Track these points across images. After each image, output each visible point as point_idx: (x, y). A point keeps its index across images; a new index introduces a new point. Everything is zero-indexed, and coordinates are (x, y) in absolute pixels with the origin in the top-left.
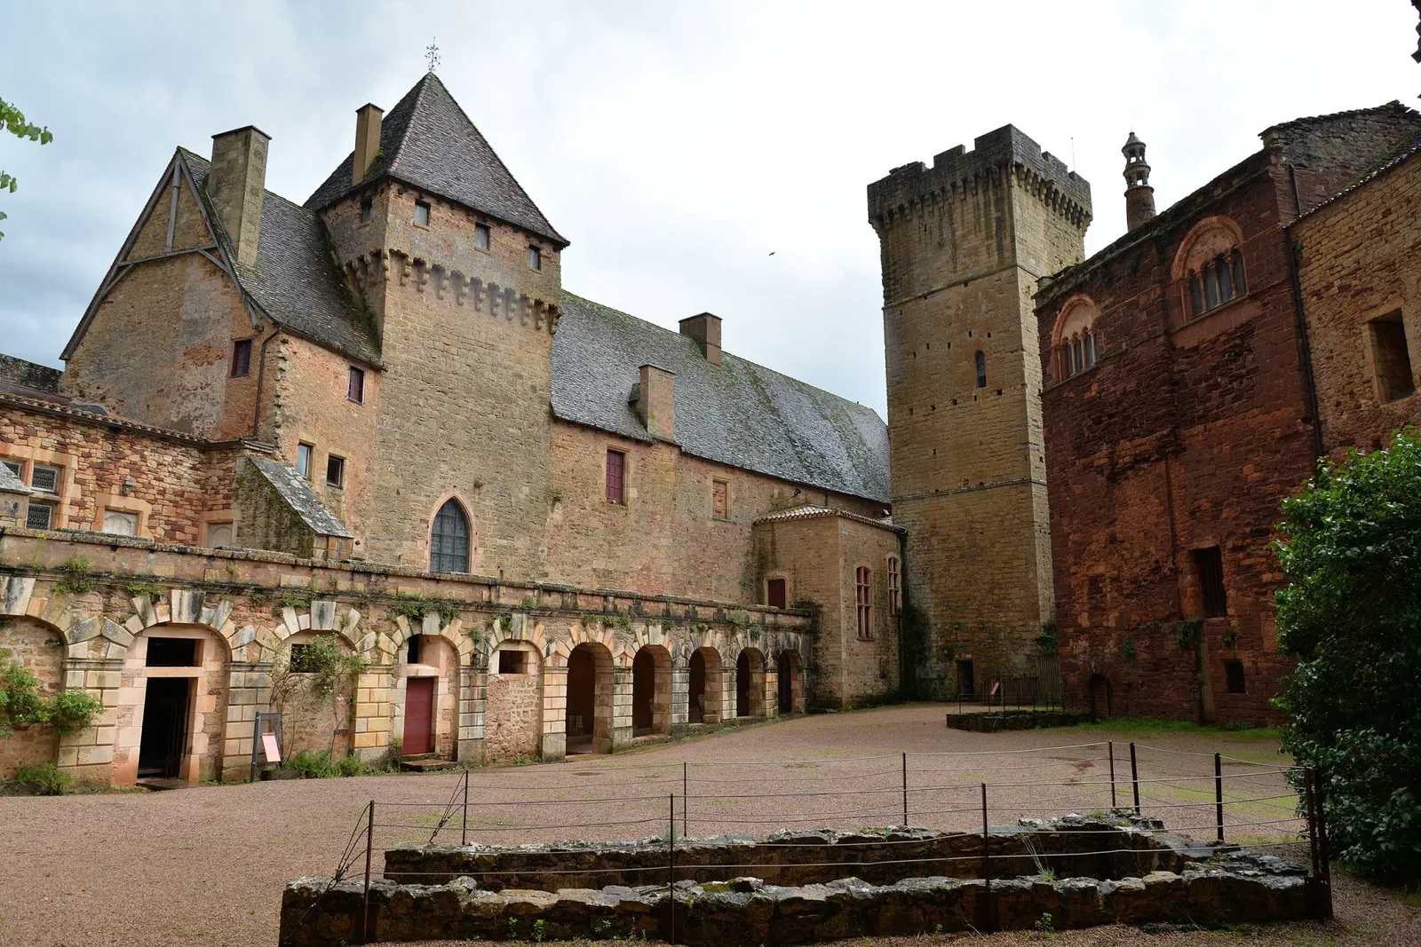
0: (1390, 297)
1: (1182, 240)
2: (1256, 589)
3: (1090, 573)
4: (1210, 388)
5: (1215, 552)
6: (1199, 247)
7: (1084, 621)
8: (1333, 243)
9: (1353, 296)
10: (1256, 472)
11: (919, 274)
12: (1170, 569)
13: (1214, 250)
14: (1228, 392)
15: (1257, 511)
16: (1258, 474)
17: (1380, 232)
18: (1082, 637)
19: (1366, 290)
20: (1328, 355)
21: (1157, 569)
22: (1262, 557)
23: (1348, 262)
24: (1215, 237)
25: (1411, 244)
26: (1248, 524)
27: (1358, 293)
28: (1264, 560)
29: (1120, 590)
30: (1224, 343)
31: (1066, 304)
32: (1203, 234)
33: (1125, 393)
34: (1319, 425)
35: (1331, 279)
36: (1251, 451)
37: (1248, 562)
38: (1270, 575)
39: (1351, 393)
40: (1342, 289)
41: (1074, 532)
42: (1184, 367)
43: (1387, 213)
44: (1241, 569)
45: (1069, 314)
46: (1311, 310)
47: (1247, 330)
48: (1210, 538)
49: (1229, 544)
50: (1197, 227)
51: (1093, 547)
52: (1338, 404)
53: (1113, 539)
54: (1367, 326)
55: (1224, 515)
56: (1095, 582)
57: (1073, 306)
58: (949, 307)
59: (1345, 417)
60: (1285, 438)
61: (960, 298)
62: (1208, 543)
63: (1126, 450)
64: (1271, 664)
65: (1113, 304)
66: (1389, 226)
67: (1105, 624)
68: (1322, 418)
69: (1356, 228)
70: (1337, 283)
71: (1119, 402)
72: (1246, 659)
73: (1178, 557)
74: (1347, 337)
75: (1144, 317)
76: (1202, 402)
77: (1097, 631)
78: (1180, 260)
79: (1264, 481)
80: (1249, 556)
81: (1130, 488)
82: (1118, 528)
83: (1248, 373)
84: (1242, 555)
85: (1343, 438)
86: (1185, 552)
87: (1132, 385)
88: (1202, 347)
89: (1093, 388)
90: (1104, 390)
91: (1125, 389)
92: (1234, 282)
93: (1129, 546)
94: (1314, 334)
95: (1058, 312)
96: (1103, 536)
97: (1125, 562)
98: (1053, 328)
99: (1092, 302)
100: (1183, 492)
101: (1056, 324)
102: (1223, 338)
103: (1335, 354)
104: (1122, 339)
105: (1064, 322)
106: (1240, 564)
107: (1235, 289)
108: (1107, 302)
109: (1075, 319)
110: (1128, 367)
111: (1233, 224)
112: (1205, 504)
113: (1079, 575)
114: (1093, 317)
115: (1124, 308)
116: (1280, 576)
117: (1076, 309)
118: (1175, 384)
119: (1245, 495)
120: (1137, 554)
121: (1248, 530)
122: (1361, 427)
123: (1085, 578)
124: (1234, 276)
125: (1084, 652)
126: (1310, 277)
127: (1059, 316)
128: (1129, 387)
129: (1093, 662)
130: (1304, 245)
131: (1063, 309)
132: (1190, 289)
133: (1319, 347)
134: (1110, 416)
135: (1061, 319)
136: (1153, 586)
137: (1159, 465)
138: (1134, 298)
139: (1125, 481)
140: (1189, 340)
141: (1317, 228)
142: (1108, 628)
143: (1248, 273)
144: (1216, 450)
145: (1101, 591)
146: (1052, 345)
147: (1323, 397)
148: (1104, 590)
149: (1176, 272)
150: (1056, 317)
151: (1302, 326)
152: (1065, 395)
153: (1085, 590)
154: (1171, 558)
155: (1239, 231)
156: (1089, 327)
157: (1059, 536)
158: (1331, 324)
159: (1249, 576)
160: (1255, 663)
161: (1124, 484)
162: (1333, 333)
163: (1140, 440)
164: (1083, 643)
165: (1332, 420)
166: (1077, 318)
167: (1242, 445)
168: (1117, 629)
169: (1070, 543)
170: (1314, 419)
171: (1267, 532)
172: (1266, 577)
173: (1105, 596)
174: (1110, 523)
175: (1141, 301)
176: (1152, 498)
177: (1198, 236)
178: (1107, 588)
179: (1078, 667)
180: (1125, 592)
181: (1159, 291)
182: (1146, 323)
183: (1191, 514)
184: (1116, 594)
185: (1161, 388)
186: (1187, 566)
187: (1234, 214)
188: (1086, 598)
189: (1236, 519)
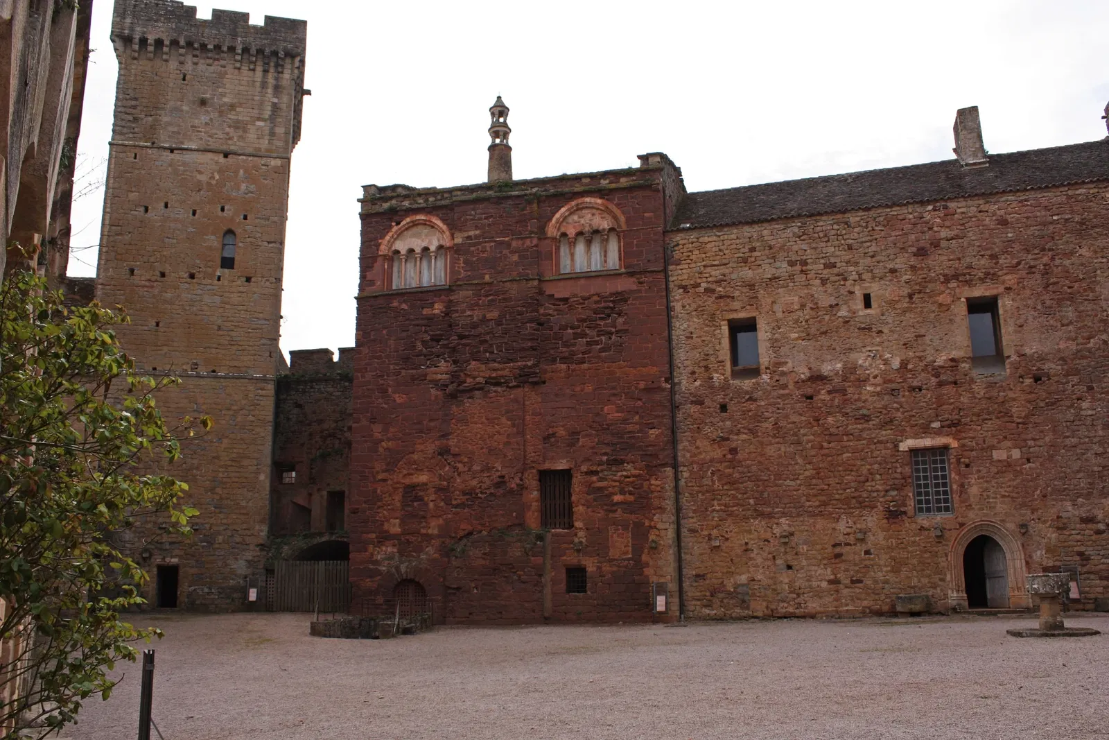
0: (748, 307)
1: (563, 206)
2: (605, 507)
3: (407, 481)
4: (576, 336)
5: (567, 475)
6: (575, 218)
7: (394, 527)
8: (704, 255)
9: (716, 298)
10: (618, 412)
12: (518, 485)
13: (590, 225)
14: (597, 343)
15: (616, 444)
16: (620, 414)
17: (745, 261)
18: (387, 543)
19: (729, 297)
20: (688, 335)
21: (502, 482)
22: (615, 481)
23: (716, 273)
24: (593, 215)
25: (770, 276)
26: (605, 454)
27: (721, 297)
28: (617, 484)
29: (448, 502)
30: (596, 302)
31: (408, 220)
32: (583, 208)
33: (484, 320)
34: (674, 385)
35: (699, 281)
36: (614, 395)
37: (600, 484)
38: (622, 497)
39: (706, 367)
40: (707, 290)
41: (389, 440)
42: (551, 312)
43: (753, 249)
44: (591, 489)
45: (406, 229)
46: (677, 298)
47: (621, 298)
48: (565, 461)
49: (584, 468)
50: (580, 201)
51: (415, 457)
52: (693, 373)
53: (444, 452)
54: (726, 322)
55: (580, 444)
56: (412, 493)
57: (415, 224)
58: (200, 172)
59: (698, 383)
60: (647, 390)
61: (217, 168)
62: (562, 465)
63: (478, 371)
64: (615, 569)
65: (476, 237)
66: (753, 259)
67: (423, 531)
68: (676, 380)
69: (726, 252)
70: (704, 285)
71: (475, 326)
72: (591, 565)
73: (526, 475)
74: (707, 326)
75: (515, 258)
76: (566, 345)
77: (412, 538)
78: (557, 222)
79: (625, 421)
80: (601, 479)
81: (474, 406)
82: (452, 442)
83: (617, 332)
84: (594, 478)
85: (694, 399)
86: (534, 471)
87: (493, 314)
88: (572, 300)
89: (436, 306)
90: (457, 311)
91: (484, 317)
92: (605, 256)
93: (466, 460)
94: (677, 317)
95: (394, 224)
96: (431, 447)
97: (459, 474)
98: (382, 237)
99: (444, 227)
100: (537, 419)
101: (390, 234)
102: (596, 298)
103: (694, 336)
104: (485, 271)
105: (399, 235)
106: (592, 485)
107: (606, 261)
108: (471, 233)
109: (414, 236)
110: (491, 298)
111: (617, 212)
112: (561, 432)
113: (390, 482)
114: (439, 241)
115: (493, 244)
116: (630, 498)
117: (419, 227)
118: (541, 324)
119: (604, 429)
120: (476, 468)
121: (605, 458)
122: (712, 393)
123: (398, 485)
124: (606, 252)
125: (391, 558)
126: (679, 274)
127: (395, 229)
128: (489, 316)
129: (403, 568)
130: (676, 248)
131: (402, 224)
132: (558, 249)
133: (680, 327)
134: (461, 337)
135: (397, 231)
136: (493, 498)
137: (515, 391)
138: (507, 239)
139: (470, 400)
140: (560, 291)
141: (690, 240)
142: (427, 535)
143: (625, 255)
144: (578, 389)
145: (420, 499)
146: (380, 253)
147: (680, 365)
148: (426, 498)
149: (551, 230)
150: (391, 227)
151: (669, 309)
152: (395, 304)
153: (398, 497)
154: (520, 475)
155: (622, 219)
156: (433, 248)
157: (366, 441)
158: (694, 313)
159: (600, 496)
160: (599, 568)
161: (467, 403)
162: (695, 320)
163: (496, 365)
164: (390, 549)
165: (685, 384)
166: (417, 236)
167: (606, 389)
168: (439, 536)
169: (381, 450)
170: (669, 379)
171: (622, 462)
172: (618, 498)
173: (427, 504)
174: (443, 436)
175: (514, 244)
176: (503, 420)
177: (579, 209)
178: (430, 497)
179: (379, 573)
180: (454, 502)
181: (535, 241)
182: (517, 264)
183: (544, 439)
184: (442, 504)
185: (528, 325)
186: (534, 483)
187: (620, 204)
188: (398, 505)
189: (593, 448)
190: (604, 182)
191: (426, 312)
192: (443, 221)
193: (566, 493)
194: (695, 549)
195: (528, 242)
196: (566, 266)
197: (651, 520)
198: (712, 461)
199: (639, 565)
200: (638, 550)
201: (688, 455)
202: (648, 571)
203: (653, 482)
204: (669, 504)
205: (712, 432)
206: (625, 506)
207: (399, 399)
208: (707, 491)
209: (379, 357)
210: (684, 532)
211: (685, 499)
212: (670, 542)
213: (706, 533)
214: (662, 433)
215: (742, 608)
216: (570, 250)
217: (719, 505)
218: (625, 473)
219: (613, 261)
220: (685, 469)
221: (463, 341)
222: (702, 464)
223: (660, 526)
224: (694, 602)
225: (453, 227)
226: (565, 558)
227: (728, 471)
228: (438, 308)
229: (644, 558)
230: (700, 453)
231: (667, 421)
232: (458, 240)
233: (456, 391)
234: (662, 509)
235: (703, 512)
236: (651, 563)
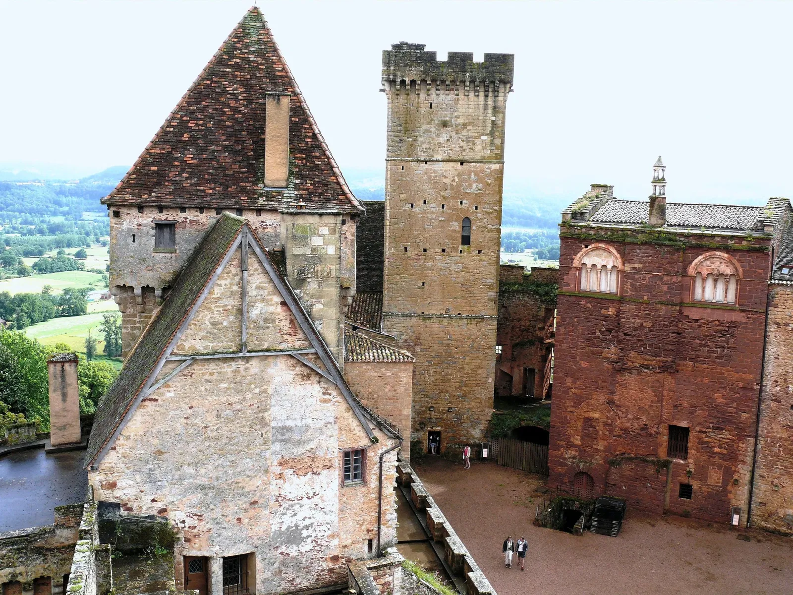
1: (701, 254)
2: (709, 454)
3: (586, 415)
4: (701, 345)
5: (686, 431)
6: (708, 263)
7: (577, 441)
10: (723, 398)
11: (422, 143)
12: (656, 432)
13: (718, 270)
14: (714, 352)
15: (720, 418)
16: (724, 400)
18: (572, 449)
20: (776, 356)
21: (645, 428)
22: (716, 440)
24: (721, 263)
26: (712, 423)
28: (718, 442)
29: (611, 432)
30: (716, 325)
31: (593, 245)
32: (713, 258)
33: (641, 326)
34: (762, 386)
35: (788, 322)
36: (721, 387)
37: (707, 440)
38: (720, 450)
39: (785, 380)
41: (576, 388)
42: (686, 326)
44: (701, 441)
45: (593, 250)
46: (772, 330)
47: (734, 325)
48: (686, 422)
49: (698, 429)
50: (713, 253)
51: (592, 401)
52: (776, 381)
53: (611, 402)
55: (697, 413)
56: (588, 421)
57: (597, 248)
58: (445, 177)
59: (778, 388)
60: (744, 388)
61: (457, 173)
62: (684, 424)
63: (635, 358)
64: (710, 490)
65: (640, 269)
67: (595, 447)
68: (764, 383)
71: (635, 329)
72: (695, 485)
73: (661, 426)
74: (790, 353)
75: (665, 288)
76: (694, 350)
77: (587, 449)
78: (695, 265)
79: (727, 405)
80: (707, 437)
81: (631, 379)
82: (616, 398)
83: (729, 348)
84: (704, 436)
85: (774, 398)
86: (666, 425)
87: (648, 324)
88: (701, 321)
89: (610, 309)
90: (624, 318)
91: (642, 324)
92: (726, 293)
93: (624, 410)
94: (770, 343)
95: (583, 246)
96: (603, 398)
97: (619, 418)
98: (576, 254)
99: (618, 256)
100: (671, 394)
101: (581, 253)
102: (717, 323)
103: (780, 358)
104: (644, 294)
105: (587, 254)
106: (702, 440)
107: (726, 297)
108: (637, 266)
109: (597, 256)
110: (647, 312)
111: (738, 265)
112: (685, 404)
113: (575, 414)
114: (614, 262)
115: (651, 275)
116: (725, 452)
117: (600, 250)
118: (678, 334)
119: (713, 407)
120: (630, 416)
121: (711, 425)
122: (787, 397)
123: (581, 417)
124: (727, 290)
125: (574, 458)
126: (776, 314)
127: (584, 250)
128: (645, 325)
129: (581, 465)
130: (776, 296)
131: (590, 247)
132: (694, 282)
133: (772, 350)
134: (626, 335)
135: (585, 252)
136: (639, 436)
137: (658, 375)
138: (660, 274)
139: (629, 374)
140: (694, 314)
141: (787, 293)
142: (597, 449)
143: (740, 295)
144: (699, 379)
145: (595, 428)
146: (574, 265)
147: (768, 374)
148: (598, 428)
149: (691, 270)
150: (581, 249)
151: (766, 336)
152: (583, 303)
153: (580, 424)
154: (657, 426)
155: (741, 271)
156: (609, 267)
157: (561, 387)
158: (783, 343)
159: (706, 447)
160: (700, 487)
161: (627, 376)
162: (782, 347)
163: (647, 357)
164: (573, 453)
165: (769, 386)
166: (599, 256)
167: (717, 383)
168: (604, 451)
169: (571, 393)
170: (760, 383)
171: (722, 429)
172: (717, 450)
173: (598, 431)
174: (610, 392)
175: (665, 278)
176: (650, 391)
177: (711, 257)
178: (600, 428)
179: (566, 465)
180: (615, 433)
181: (679, 279)
182: (666, 292)
183: (674, 406)
184: (607, 433)
185: (670, 334)
186: (666, 432)
187: (740, 260)
188: (580, 428)
189: (704, 417)
190: (730, 242)
191: (603, 312)
192: (616, 249)
193: (685, 438)
194: (762, 487)
195: (674, 279)
196: (698, 295)
197: (736, 467)
198: (781, 438)
199: (726, 492)
200: (725, 482)
201: (765, 431)
202: (730, 496)
203: (740, 445)
204: (749, 460)
205: (783, 421)
206: (721, 456)
207: (584, 364)
208: (775, 456)
209: (572, 336)
210: (756, 476)
211: (759, 457)
212: (747, 482)
213: (770, 479)
214: (750, 417)
215: (787, 528)
216: (703, 283)
217: (781, 466)
218: (723, 436)
219: (731, 298)
220: (763, 439)
221: (627, 338)
222: (774, 439)
223: (741, 471)
224: (756, 517)
225: (625, 259)
226: (680, 478)
227: (789, 447)
228: (611, 311)
229: (729, 488)
230: (773, 432)
231: (754, 410)
232: (627, 268)
233: (620, 368)
234: (744, 463)
235: (770, 467)
236: (733, 491)
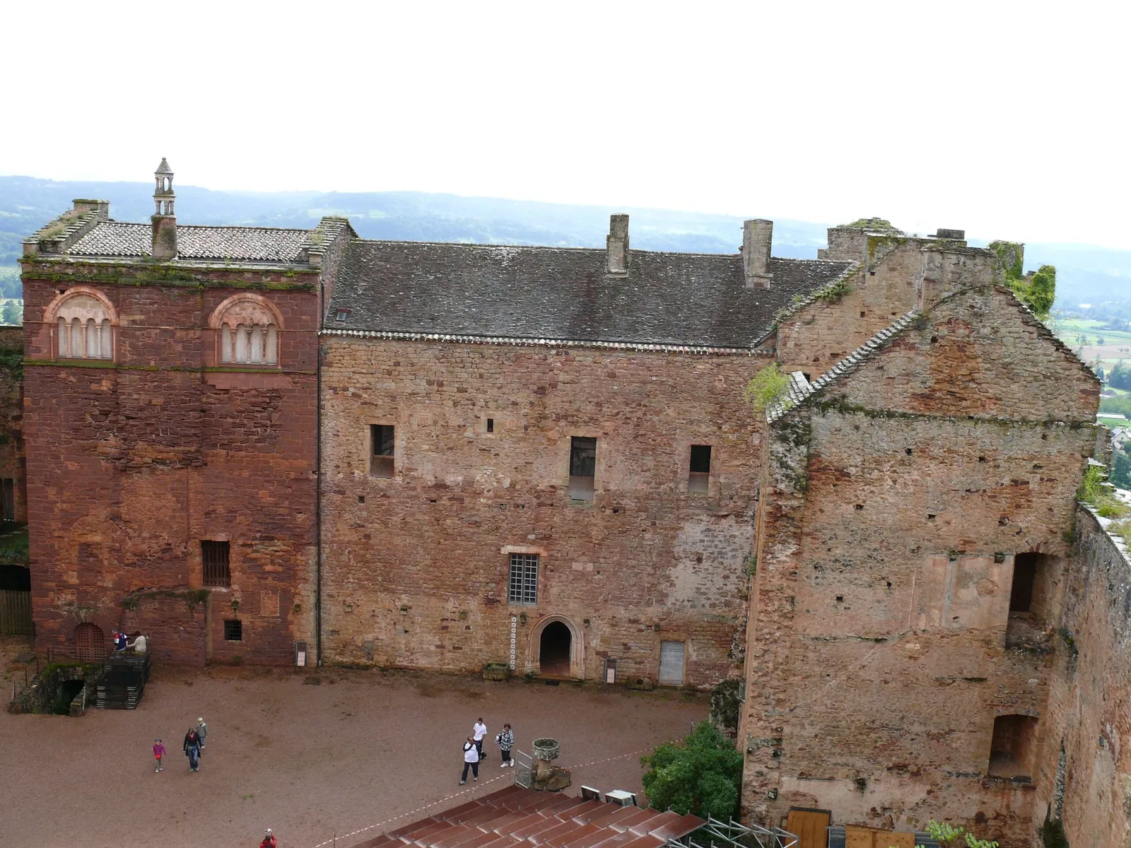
0: (389, 416)
1: (226, 298)
2: (258, 575)
3: (83, 540)
4: (235, 425)
5: (226, 545)
6: (237, 309)
7: (73, 579)
8: (354, 362)
9: (362, 404)
10: (270, 497)
12: (183, 553)
13: (251, 319)
14: (253, 433)
15: (269, 523)
16: (272, 499)
17: (389, 373)
18: (66, 591)
19: (373, 404)
20: (336, 433)
21: (168, 548)
22: (267, 554)
23: (363, 380)
24: (254, 309)
25: (410, 391)
26: (259, 531)
27: (365, 403)
28: (269, 556)
29: (120, 559)
30: (254, 396)
31: (72, 290)
32: (244, 302)
33: (150, 404)
34: (320, 474)
35: (347, 385)
36: (268, 481)
37: (254, 555)
38: (272, 567)
39: (349, 463)
40: (354, 395)
41: (63, 502)
42: (212, 400)
43: (397, 364)
44: (247, 559)
45: (72, 298)
46: (327, 397)
47: (276, 394)
48: (223, 535)
49: (240, 542)
50: (242, 295)
51: (89, 519)
52: (337, 467)
53: (116, 517)
54: (369, 427)
55: (237, 521)
56: (87, 550)
57: (79, 294)
59: (341, 476)
60: (296, 480)
62: (221, 537)
63: (144, 451)
64: (265, 624)
65: (142, 322)
66: (397, 374)
67: (99, 584)
68: (323, 471)
69: (373, 362)
70: (352, 390)
71: (142, 409)
72: (245, 620)
73: (190, 543)
74: (352, 427)
75: (179, 348)
76: (226, 432)
77: (90, 589)
78: (220, 313)
79: (276, 505)
80: (254, 551)
81: (142, 481)
82: (123, 510)
83: (272, 426)
84: (249, 550)
85: (337, 489)
86: (197, 541)
87: (158, 401)
88: (232, 391)
89: (104, 382)
90: (124, 394)
91: (150, 401)
92: (264, 350)
93: (136, 527)
94: (326, 415)
95: (58, 292)
96: (104, 513)
97: (130, 538)
98: (47, 304)
99: (110, 304)
100: (199, 496)
101: (55, 302)
102: (254, 392)
103: (341, 434)
104: (150, 357)
105: (64, 303)
106: (248, 556)
107: (264, 356)
108: (138, 317)
109: (79, 305)
110: (156, 383)
111: (277, 312)
112: (220, 509)
113: (66, 539)
114: (104, 314)
115: (158, 331)
116: (280, 569)
117: (84, 298)
118: (203, 411)
119: (258, 510)
120: (145, 534)
121: (258, 535)
122: (352, 486)
123: (74, 543)
124: (264, 346)
125: (70, 604)
126: (331, 375)
127: (59, 297)
128: (154, 402)
129: (83, 614)
130: (329, 351)
131: (67, 293)
132: (220, 337)
133: (329, 425)
134: (128, 418)
135: (61, 300)
136: (161, 561)
137: (180, 472)
138: (171, 328)
139: (138, 475)
140: (221, 382)
141: (343, 346)
142: (102, 587)
143: (283, 353)
144: (236, 473)
145: (95, 556)
146: (45, 321)
147: (326, 458)
148: (100, 556)
149: (214, 321)
150: (54, 295)
151: (319, 407)
152: (63, 375)
153: (74, 554)
154: (184, 544)
155: (281, 319)
156: (99, 320)
157: (41, 502)
158: (342, 414)
159: (253, 565)
160: (252, 622)
161: (136, 477)
162: (342, 420)
163: (162, 447)
164: (69, 597)
165: (331, 475)
166: (83, 306)
167: (260, 476)
168: (113, 588)
169: (56, 510)
170: (318, 470)
171: (273, 539)
172: (269, 568)
173: (101, 562)
174: (114, 503)
175: (179, 334)
176: (169, 496)
177: (241, 301)
178: (105, 555)
179: (61, 616)
180: (126, 562)
181: (198, 333)
182: (180, 354)
183: (206, 514)
184: (116, 562)
185: (191, 413)
186: (198, 550)
187: (279, 304)
188: (75, 560)
189: (248, 525)
190: (265, 280)
191: (94, 387)
192: (107, 295)
193: (225, 557)
194: (332, 611)
195: (191, 334)
196: (227, 355)
197: (296, 588)
198: (349, 542)
199: (286, 623)
200: (284, 611)
201: (330, 535)
202: (293, 628)
203: (299, 557)
204: (312, 576)
205: (350, 519)
206: (275, 575)
207: (72, 466)
208: (345, 567)
209: (50, 425)
210: (324, 596)
211: (325, 570)
212: (312, 606)
213: (341, 599)
214: (308, 518)
215: (368, 659)
216: (232, 339)
217: (354, 579)
218: (275, 548)
219: (272, 357)
220: (327, 546)
221: (131, 422)
222: (340, 543)
223: (303, 593)
224: (329, 651)
225: (120, 308)
226: (223, 613)
227: (361, 552)
228: (105, 386)
229: (290, 617)
230: (340, 535)
231: (312, 508)
232: (124, 322)
233: (124, 466)
234: (306, 580)
235: (339, 582)
236: (295, 621)
